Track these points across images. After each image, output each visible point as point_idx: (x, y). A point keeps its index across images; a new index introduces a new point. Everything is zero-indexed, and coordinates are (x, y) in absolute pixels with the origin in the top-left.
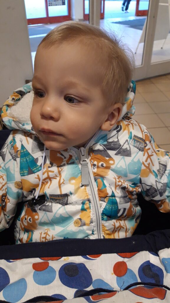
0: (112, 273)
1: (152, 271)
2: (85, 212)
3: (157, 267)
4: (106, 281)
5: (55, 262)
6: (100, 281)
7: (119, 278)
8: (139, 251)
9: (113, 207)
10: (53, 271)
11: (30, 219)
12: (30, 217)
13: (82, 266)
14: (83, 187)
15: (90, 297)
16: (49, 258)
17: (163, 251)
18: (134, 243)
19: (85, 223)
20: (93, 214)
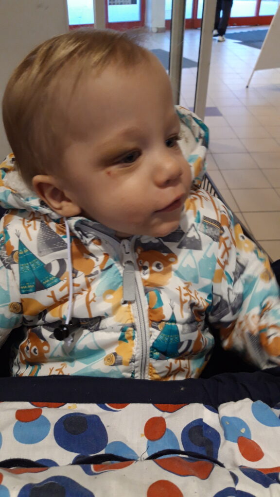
0: (142, 435)
1: (202, 436)
2: (124, 343)
3: (213, 429)
4: (130, 446)
5: (52, 409)
6: (121, 445)
7: (151, 442)
8: (188, 403)
9: (171, 339)
10: (47, 423)
11: (35, 350)
12: (35, 347)
13: (95, 420)
14: (126, 305)
15: (92, 466)
16: (45, 404)
17: (226, 406)
18: (182, 389)
19: (122, 361)
20: (137, 349)
